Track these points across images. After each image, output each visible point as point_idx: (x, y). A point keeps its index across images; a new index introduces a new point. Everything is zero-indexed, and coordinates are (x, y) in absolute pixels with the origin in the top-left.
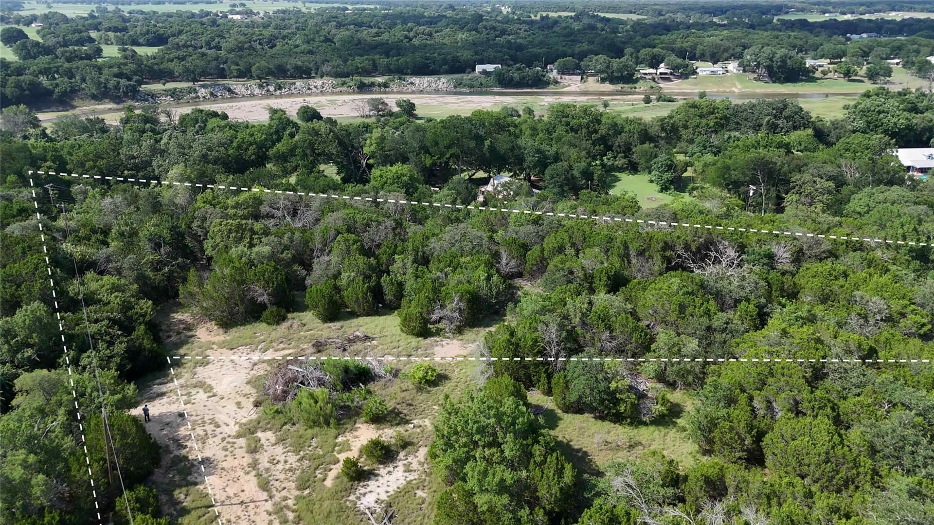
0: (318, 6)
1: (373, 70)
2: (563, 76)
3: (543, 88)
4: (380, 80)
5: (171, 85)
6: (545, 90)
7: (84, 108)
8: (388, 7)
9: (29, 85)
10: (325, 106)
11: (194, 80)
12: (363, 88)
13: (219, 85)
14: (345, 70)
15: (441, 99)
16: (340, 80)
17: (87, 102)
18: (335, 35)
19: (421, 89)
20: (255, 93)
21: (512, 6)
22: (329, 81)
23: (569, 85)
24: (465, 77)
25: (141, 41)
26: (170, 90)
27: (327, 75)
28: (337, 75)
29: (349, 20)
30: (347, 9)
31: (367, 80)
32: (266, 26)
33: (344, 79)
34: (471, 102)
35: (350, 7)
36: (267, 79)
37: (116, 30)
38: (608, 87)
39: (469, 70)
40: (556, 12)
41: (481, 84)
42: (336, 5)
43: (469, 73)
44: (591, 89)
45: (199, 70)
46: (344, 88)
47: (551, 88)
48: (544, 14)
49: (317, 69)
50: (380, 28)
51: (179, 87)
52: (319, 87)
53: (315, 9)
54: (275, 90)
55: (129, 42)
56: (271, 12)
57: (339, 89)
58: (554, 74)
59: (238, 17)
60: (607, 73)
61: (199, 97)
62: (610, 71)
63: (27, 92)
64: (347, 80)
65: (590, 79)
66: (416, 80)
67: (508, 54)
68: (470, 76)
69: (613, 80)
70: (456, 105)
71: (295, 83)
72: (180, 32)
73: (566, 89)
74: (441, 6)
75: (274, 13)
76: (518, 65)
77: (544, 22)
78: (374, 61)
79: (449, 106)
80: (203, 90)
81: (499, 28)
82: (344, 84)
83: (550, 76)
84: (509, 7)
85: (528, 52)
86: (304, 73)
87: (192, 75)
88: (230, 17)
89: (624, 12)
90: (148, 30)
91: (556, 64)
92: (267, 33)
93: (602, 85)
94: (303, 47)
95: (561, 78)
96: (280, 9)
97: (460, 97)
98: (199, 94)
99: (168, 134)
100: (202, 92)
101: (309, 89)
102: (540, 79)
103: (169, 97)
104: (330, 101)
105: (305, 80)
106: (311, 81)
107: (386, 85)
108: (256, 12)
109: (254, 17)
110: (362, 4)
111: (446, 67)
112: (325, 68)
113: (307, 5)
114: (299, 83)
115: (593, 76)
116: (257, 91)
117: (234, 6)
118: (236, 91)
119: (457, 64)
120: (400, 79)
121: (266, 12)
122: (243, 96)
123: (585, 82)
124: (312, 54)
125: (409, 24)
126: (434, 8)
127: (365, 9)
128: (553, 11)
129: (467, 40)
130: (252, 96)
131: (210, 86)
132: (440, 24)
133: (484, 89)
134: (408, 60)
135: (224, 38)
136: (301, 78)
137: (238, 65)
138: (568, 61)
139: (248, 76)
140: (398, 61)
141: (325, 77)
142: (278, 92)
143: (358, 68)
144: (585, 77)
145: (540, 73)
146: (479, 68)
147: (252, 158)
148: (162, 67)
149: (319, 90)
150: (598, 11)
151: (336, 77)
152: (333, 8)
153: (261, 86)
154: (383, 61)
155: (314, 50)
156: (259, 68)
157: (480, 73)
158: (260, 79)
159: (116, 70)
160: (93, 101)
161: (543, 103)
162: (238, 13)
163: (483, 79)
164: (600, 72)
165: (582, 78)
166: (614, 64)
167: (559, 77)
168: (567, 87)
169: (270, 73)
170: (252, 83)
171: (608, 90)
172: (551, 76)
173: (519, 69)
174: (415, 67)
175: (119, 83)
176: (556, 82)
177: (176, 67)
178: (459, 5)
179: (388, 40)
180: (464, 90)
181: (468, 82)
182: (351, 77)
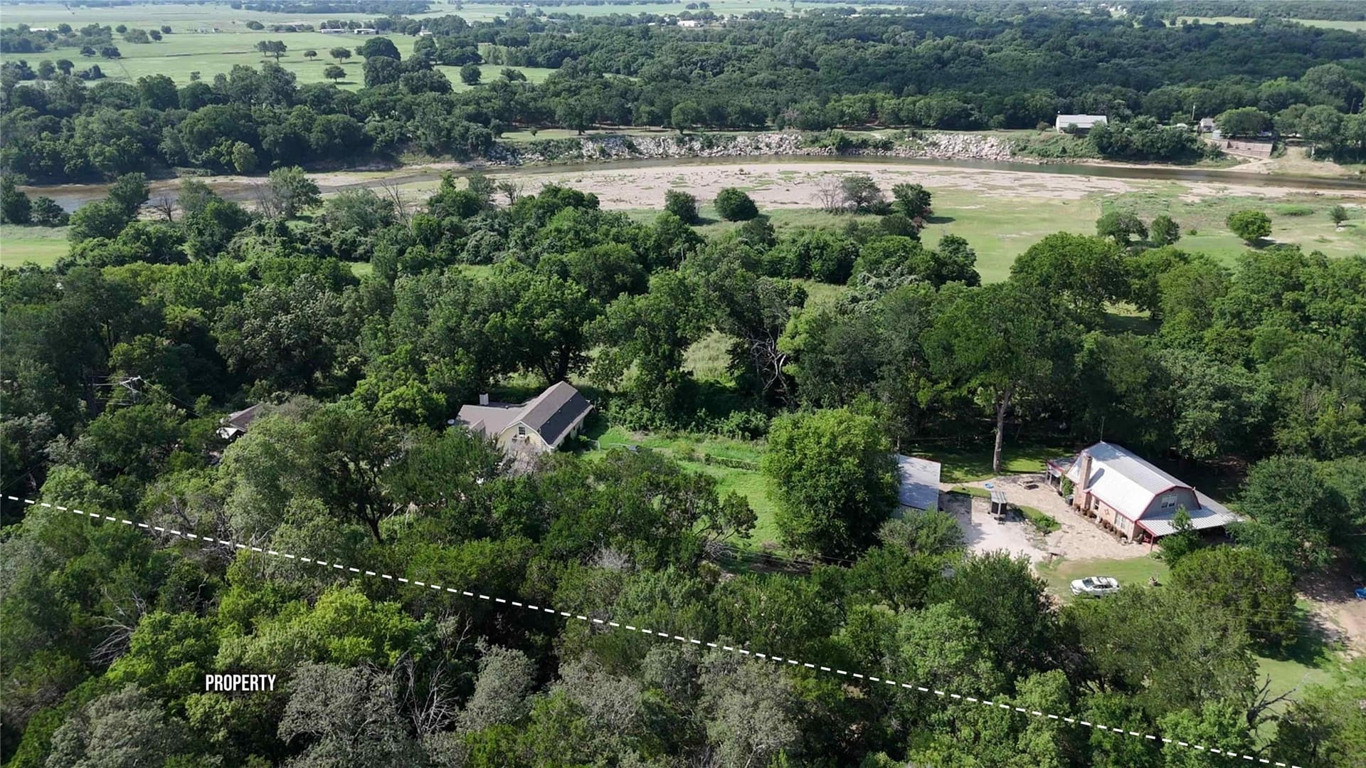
0: (811, 6)
1: (870, 118)
2: (1234, 143)
3: (1189, 164)
4: (878, 135)
5: (543, 135)
6: (1193, 168)
7: (414, 167)
8: (918, 9)
9: (343, 128)
10: (772, 182)
11: (581, 128)
12: (846, 150)
13: (616, 137)
14: (821, 118)
15: (982, 178)
16: (810, 135)
17: (419, 158)
18: (820, 55)
19: (949, 154)
20: (670, 152)
21: (1129, 7)
22: (792, 135)
23: (1245, 161)
24: (1034, 136)
25: (540, 59)
26: (541, 143)
27: (790, 125)
28: (807, 126)
29: (851, 29)
30: (855, 12)
31: (855, 136)
32: (721, 39)
33: (816, 133)
34: (1042, 187)
35: (859, 8)
36: (693, 129)
37: (514, 42)
38: (1330, 168)
39: (1042, 124)
40: (1212, 16)
41: (1064, 151)
42: (838, 6)
43: (1043, 129)
44: (1291, 171)
45: (588, 113)
46: (815, 150)
47: (1206, 165)
48: (1190, 21)
49: (777, 114)
50: (896, 43)
51: (555, 139)
52: (774, 145)
53: (806, 12)
54: (702, 149)
55: (523, 61)
56: (740, 16)
57: (805, 150)
58: (1213, 137)
59: (692, 23)
60: (1331, 140)
61: (581, 156)
62: (1339, 138)
63: (337, 141)
64: (823, 134)
65: (1292, 150)
66: (942, 138)
67: (1124, 96)
68: (1044, 135)
69: (1342, 155)
70: (1011, 194)
71: (735, 138)
72: (594, 48)
73: (1237, 169)
74: (1005, 6)
75: (745, 17)
76: (1141, 118)
77: (1192, 35)
78: (873, 102)
79: (995, 194)
80: (590, 145)
81: (1106, 46)
82: (815, 141)
83: (1206, 141)
84: (1122, 8)
85: (1163, 93)
86: (754, 121)
87: (578, 120)
88: (681, 23)
89: (1350, 18)
90: (551, 44)
91: (1222, 117)
92: (715, 50)
93: (1319, 164)
94: (763, 76)
95: (1229, 146)
96: (754, 10)
97: (1021, 174)
98: (584, 152)
99: (478, 238)
100: (589, 148)
101: (757, 148)
102: (1184, 147)
103: (537, 155)
104: (784, 173)
105: (753, 133)
106: (763, 137)
107: (886, 146)
108: (718, 15)
109: (715, 23)
110: (880, 3)
111: (1001, 117)
112: (790, 113)
113: (798, 5)
114: (742, 138)
115: (1298, 144)
116: (673, 149)
117: (693, 6)
118: (642, 148)
119: (1021, 113)
120: (914, 135)
121: (732, 17)
122: (651, 156)
123: (1280, 155)
124: (775, 88)
125: (947, 38)
126: (994, 9)
127: (881, 12)
128: (1205, 16)
129: (1045, 67)
130: (665, 157)
131: (602, 138)
132: (999, 37)
133: (1068, 161)
134: (934, 102)
135: (653, 57)
136: (748, 128)
137: (652, 104)
138: (1247, 114)
139: (666, 123)
140: (914, 103)
141: (786, 129)
142: (706, 153)
143: (842, 114)
144: (1281, 146)
145: (1185, 135)
146: (1063, 121)
147: (547, 336)
148: (539, 104)
149: (773, 151)
150: (1295, 16)
151: (804, 129)
152: (834, 10)
153: (680, 142)
154: (888, 103)
155: (781, 80)
156: (683, 111)
157: (1064, 130)
158: (681, 129)
159: (471, 109)
160: (428, 157)
161: (1189, 199)
162: (692, 18)
163: (1069, 142)
164: (1317, 138)
165: (1274, 149)
166: (1351, 125)
167: (1225, 143)
168: (1240, 163)
169: (699, 118)
170: (669, 134)
171: (1330, 174)
172: (1208, 141)
173: (1142, 126)
174: (943, 114)
175: (467, 129)
176: (1217, 154)
177: (559, 106)
178: (1035, 4)
179: (905, 65)
180: (1030, 160)
181: (1038, 146)
182: (829, 130)
